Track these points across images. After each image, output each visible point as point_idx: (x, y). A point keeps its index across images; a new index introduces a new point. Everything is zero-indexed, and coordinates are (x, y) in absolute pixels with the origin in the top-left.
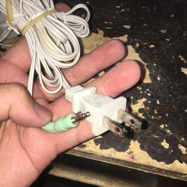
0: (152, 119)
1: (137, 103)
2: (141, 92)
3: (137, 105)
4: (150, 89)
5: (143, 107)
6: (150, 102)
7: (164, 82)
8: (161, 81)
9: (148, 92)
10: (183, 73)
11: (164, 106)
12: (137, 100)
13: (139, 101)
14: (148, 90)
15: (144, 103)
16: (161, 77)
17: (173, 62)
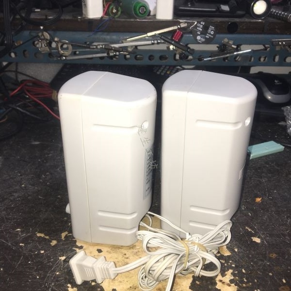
0: (244, 287)
1: (226, 275)
2: (226, 265)
3: (226, 276)
4: (232, 261)
5: (232, 278)
6: (236, 272)
7: (242, 252)
8: (239, 252)
9: (231, 264)
10: (255, 242)
11: (250, 273)
12: (225, 272)
13: (226, 273)
14: (231, 261)
15: (232, 273)
16: (238, 248)
17: (243, 233)
